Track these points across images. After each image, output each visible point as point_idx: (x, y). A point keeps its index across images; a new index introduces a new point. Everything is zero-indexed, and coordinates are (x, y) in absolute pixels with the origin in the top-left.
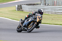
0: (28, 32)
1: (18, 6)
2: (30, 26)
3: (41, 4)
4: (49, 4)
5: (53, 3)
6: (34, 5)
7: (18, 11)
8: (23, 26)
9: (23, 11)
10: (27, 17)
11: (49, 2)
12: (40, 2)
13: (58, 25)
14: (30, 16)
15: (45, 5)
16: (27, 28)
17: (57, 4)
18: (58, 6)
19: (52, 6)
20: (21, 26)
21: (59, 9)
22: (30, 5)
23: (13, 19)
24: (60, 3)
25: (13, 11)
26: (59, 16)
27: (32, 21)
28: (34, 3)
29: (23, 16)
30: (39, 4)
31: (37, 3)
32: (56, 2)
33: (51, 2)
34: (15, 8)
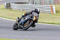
0: (24, 30)
1: (7, 4)
2: (26, 24)
3: (29, 3)
4: (37, 3)
5: (41, 2)
6: (22, 3)
7: (7, 9)
8: (19, 24)
9: (11, 9)
10: (24, 15)
11: (37, 1)
12: (28, 1)
13: (45, 23)
14: (27, 14)
15: (33, 4)
16: (23, 26)
17: (44, 3)
18: (46, 5)
19: (40, 5)
20: (17, 24)
21: (47, 8)
22: (18, 3)
23: (2, 17)
24: (47, 2)
25: (2, 9)
26: (46, 15)
27: (28, 20)
28: (22, 2)
29: (11, 14)
30: (27, 3)
31: (25, 1)
32: (43, 1)
33: (39, 1)
34: (4, 6)
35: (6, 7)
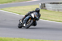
35: (41, 7)
